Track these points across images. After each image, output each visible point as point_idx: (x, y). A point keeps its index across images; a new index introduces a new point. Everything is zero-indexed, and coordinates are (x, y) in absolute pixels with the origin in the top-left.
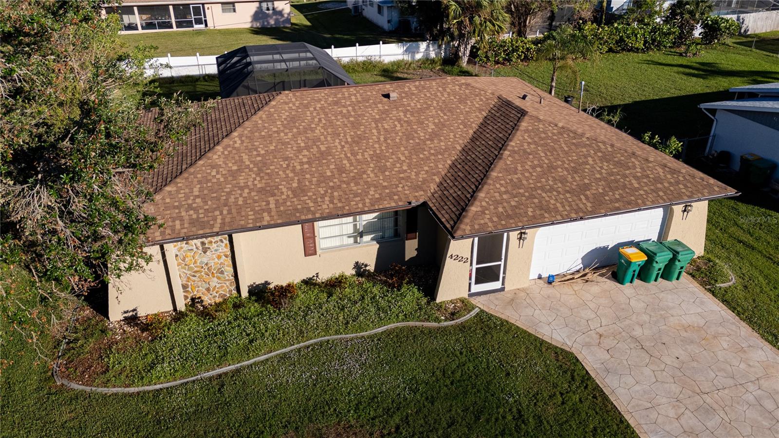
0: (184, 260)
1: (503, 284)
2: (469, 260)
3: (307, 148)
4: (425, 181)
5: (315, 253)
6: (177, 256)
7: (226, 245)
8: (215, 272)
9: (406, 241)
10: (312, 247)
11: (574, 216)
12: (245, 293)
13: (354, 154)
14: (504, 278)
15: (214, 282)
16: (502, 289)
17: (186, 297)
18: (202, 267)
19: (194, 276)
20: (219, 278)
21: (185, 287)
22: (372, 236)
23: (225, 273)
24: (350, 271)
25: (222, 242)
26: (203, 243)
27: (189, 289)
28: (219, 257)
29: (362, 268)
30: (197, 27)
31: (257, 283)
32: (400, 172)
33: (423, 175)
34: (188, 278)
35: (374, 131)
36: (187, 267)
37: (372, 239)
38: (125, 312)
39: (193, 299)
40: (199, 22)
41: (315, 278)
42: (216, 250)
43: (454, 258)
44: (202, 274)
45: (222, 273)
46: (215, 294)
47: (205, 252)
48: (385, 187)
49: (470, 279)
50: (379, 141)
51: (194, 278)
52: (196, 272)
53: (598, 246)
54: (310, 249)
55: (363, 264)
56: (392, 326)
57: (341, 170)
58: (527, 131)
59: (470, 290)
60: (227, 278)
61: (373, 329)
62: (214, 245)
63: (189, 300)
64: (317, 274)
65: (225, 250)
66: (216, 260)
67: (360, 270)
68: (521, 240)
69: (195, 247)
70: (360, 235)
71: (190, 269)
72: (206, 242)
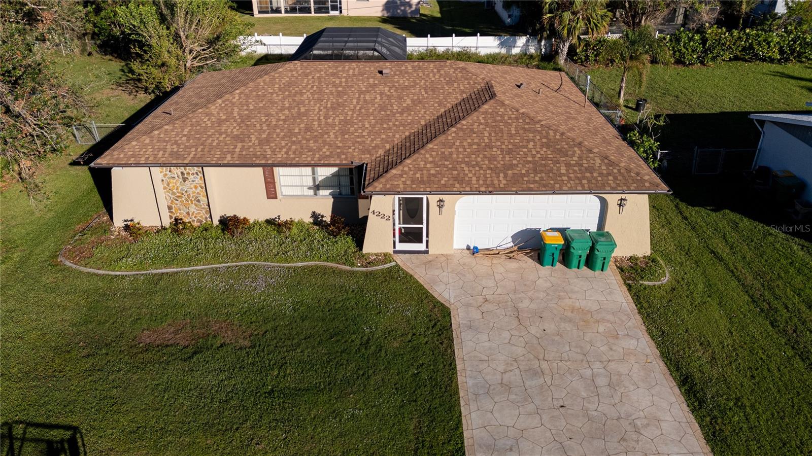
0: (168, 185)
1: (427, 247)
2: (391, 218)
3: (289, 109)
4: (377, 146)
5: (276, 197)
6: (163, 180)
7: (201, 177)
8: (193, 199)
9: (359, 200)
10: (273, 191)
11: (483, 189)
12: (216, 222)
13: (326, 118)
14: (427, 241)
15: (193, 209)
16: (426, 252)
17: (171, 217)
18: (183, 194)
19: (177, 200)
20: (196, 205)
21: (170, 208)
22: (330, 191)
23: (201, 202)
24: (308, 220)
25: (198, 175)
26: (182, 173)
27: (173, 211)
28: (196, 187)
29: (319, 218)
30: (333, 13)
31: (227, 216)
32: (358, 137)
33: (378, 141)
34: (172, 201)
35: (355, 101)
36: (171, 192)
37: (330, 194)
38: (125, 221)
39: (176, 220)
40: (334, 8)
41: (277, 220)
42: (193, 181)
43: (376, 214)
44: (183, 199)
45: (198, 201)
46: (194, 218)
47: (185, 181)
48: (338, 147)
49: (394, 236)
50: (353, 111)
51: (177, 202)
52: (178, 197)
53: (529, 227)
54: (271, 193)
55: (319, 215)
56: (313, 263)
57: (308, 129)
58: (486, 113)
59: (394, 247)
60: (203, 206)
61: (296, 262)
62: (192, 177)
63: (173, 220)
64: (279, 216)
65: (200, 182)
66: (194, 189)
67: (317, 219)
68: (440, 207)
69: (176, 175)
70: (317, 187)
71: (173, 193)
72: (185, 172)
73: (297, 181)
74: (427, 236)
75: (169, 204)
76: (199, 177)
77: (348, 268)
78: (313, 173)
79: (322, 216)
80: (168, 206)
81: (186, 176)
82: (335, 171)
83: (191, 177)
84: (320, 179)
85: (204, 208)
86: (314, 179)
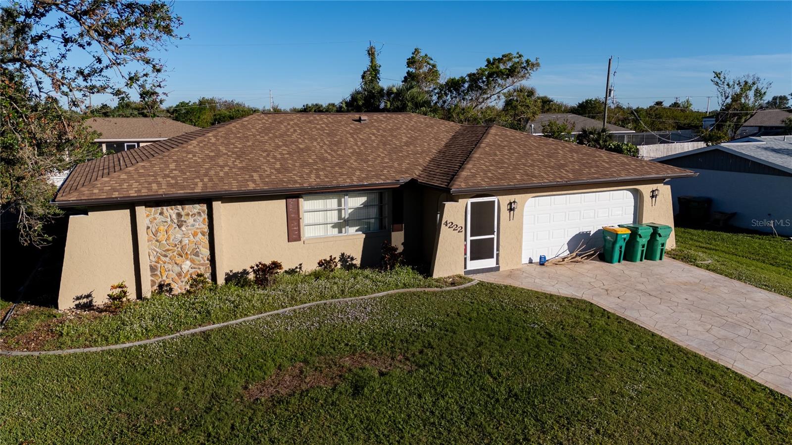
0: (155, 234)
1: (497, 263)
2: (463, 229)
3: (286, 145)
5: (299, 239)
6: (148, 228)
7: (204, 219)
8: (189, 253)
9: (393, 234)
10: (296, 231)
11: (559, 180)
12: (221, 280)
13: (334, 151)
14: (498, 255)
15: (187, 266)
16: (497, 269)
17: (153, 283)
18: (175, 246)
19: (166, 256)
20: (192, 261)
21: (153, 269)
22: (359, 227)
23: (201, 256)
26: (179, 215)
27: (158, 273)
28: (195, 235)
32: (382, 163)
33: (405, 165)
34: (158, 258)
35: (351, 139)
37: (358, 231)
39: (161, 286)
42: (193, 226)
43: (449, 225)
44: (175, 254)
45: (197, 254)
47: (180, 227)
49: (465, 254)
51: (164, 258)
52: (167, 251)
53: (581, 231)
54: (294, 233)
55: (349, 256)
59: (465, 268)
60: (202, 262)
63: (155, 287)
66: (192, 238)
68: (511, 210)
69: (169, 220)
71: (162, 246)
72: (183, 213)
73: (321, 217)
74: (498, 250)
75: (153, 263)
76: (201, 219)
78: (340, 204)
79: (352, 259)
80: (151, 266)
81: (183, 219)
83: (190, 221)
85: (202, 265)
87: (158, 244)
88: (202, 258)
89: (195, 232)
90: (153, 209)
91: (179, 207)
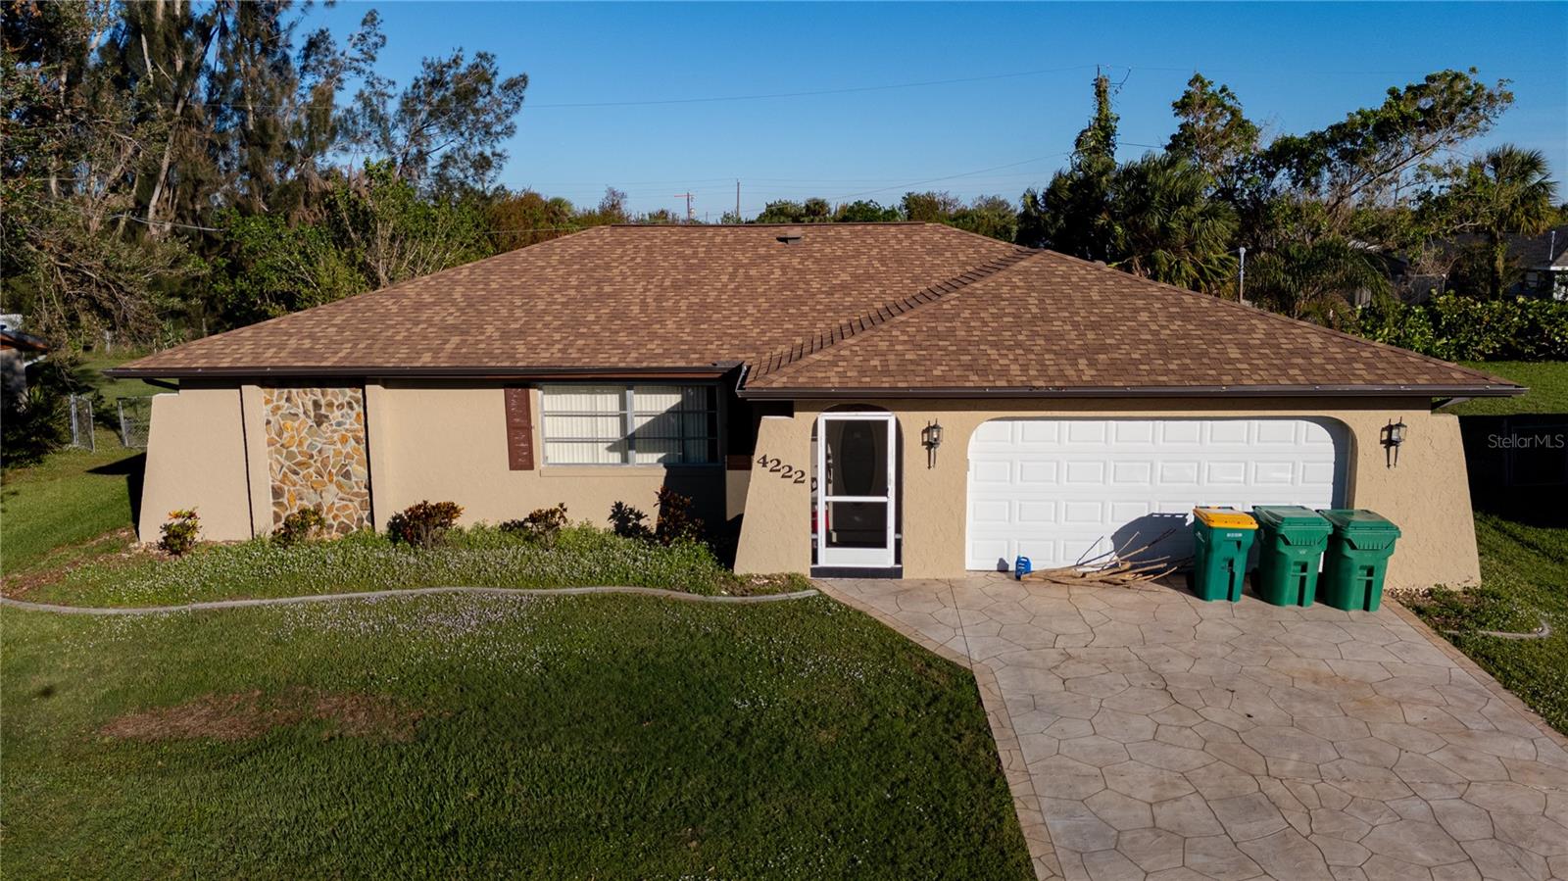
0: (280, 434)
1: (898, 559)
2: (807, 477)
3: (579, 288)
4: (773, 341)
5: (530, 466)
6: (268, 422)
7: (358, 415)
8: (334, 471)
9: (729, 473)
10: (524, 449)
11: (1039, 384)
15: (331, 496)
16: (895, 573)
17: (277, 517)
18: (312, 457)
19: (296, 473)
20: (340, 486)
21: (277, 493)
23: (354, 479)
25: (352, 408)
26: (317, 405)
27: (285, 500)
28: (344, 440)
32: (730, 327)
34: (285, 475)
37: (659, 461)
39: (288, 523)
42: (339, 424)
43: (770, 466)
44: (311, 470)
45: (347, 475)
47: (319, 424)
50: (721, 290)
51: (295, 477)
52: (299, 464)
54: (521, 455)
57: (618, 316)
59: (815, 560)
62: (337, 412)
63: (281, 525)
65: (356, 426)
66: (339, 446)
67: (625, 520)
68: (930, 445)
69: (301, 410)
70: (628, 443)
71: (290, 456)
72: (323, 402)
73: (582, 428)
74: (898, 529)
75: (277, 483)
76: (354, 414)
77: (696, 597)
78: (623, 405)
79: (639, 516)
80: (273, 488)
81: (323, 411)
82: (674, 403)
83: (336, 415)
84: (637, 423)
85: (357, 495)
86: (624, 420)
87: (285, 451)
88: (356, 483)
89: (343, 435)
90: (276, 391)
91: (317, 391)
